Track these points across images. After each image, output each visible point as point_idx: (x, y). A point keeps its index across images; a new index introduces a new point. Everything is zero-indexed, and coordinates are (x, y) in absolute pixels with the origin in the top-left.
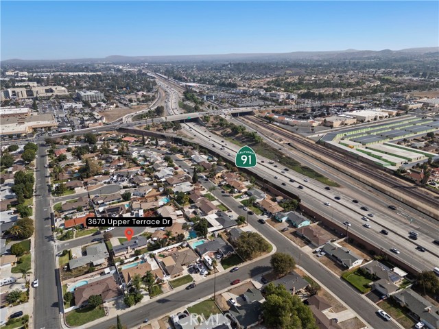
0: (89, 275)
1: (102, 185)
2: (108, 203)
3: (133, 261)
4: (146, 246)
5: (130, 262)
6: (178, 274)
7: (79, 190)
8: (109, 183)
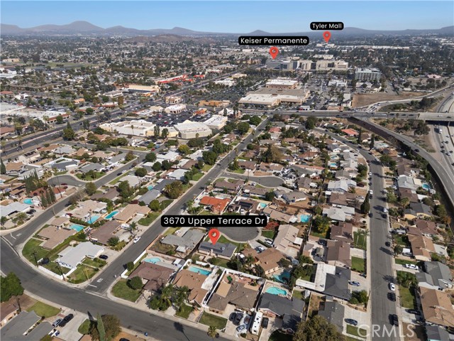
0: (167, 256)
1: (270, 174)
2: (253, 195)
3: (203, 266)
4: (229, 259)
5: (201, 266)
6: (217, 310)
7: (249, 173)
8: (278, 174)
